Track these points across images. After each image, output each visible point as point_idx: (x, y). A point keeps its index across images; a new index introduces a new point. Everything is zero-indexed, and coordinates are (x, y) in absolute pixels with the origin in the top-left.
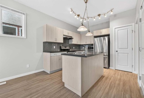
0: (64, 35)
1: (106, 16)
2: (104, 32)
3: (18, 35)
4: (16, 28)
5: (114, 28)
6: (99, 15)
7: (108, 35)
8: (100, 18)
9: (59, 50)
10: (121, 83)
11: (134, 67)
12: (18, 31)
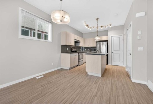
0: (75, 40)
1: (106, 28)
2: (104, 38)
3: (43, 39)
4: (41, 34)
5: (111, 36)
6: (102, 26)
7: (107, 41)
8: (102, 29)
9: (70, 52)
10: (118, 71)
11: (123, 62)
12: (43, 36)
